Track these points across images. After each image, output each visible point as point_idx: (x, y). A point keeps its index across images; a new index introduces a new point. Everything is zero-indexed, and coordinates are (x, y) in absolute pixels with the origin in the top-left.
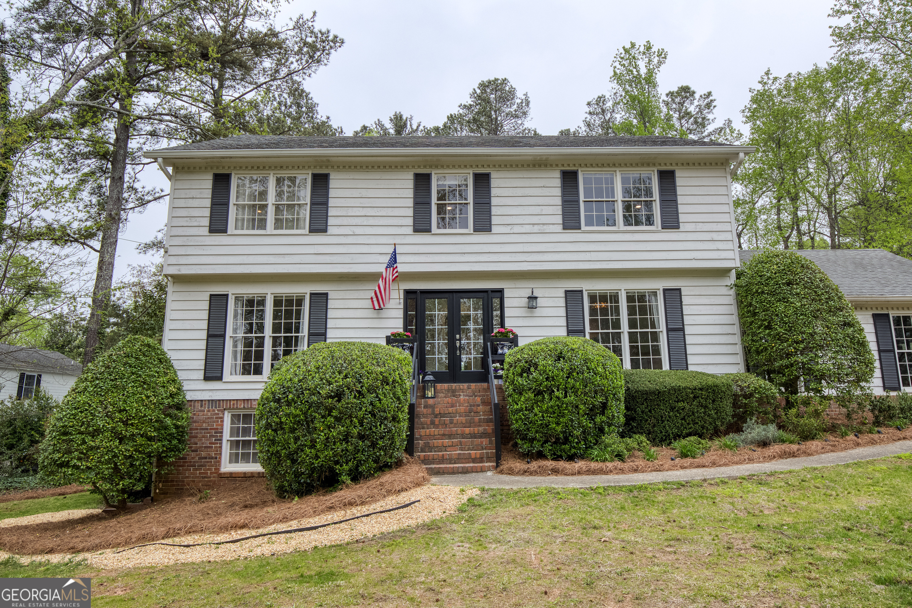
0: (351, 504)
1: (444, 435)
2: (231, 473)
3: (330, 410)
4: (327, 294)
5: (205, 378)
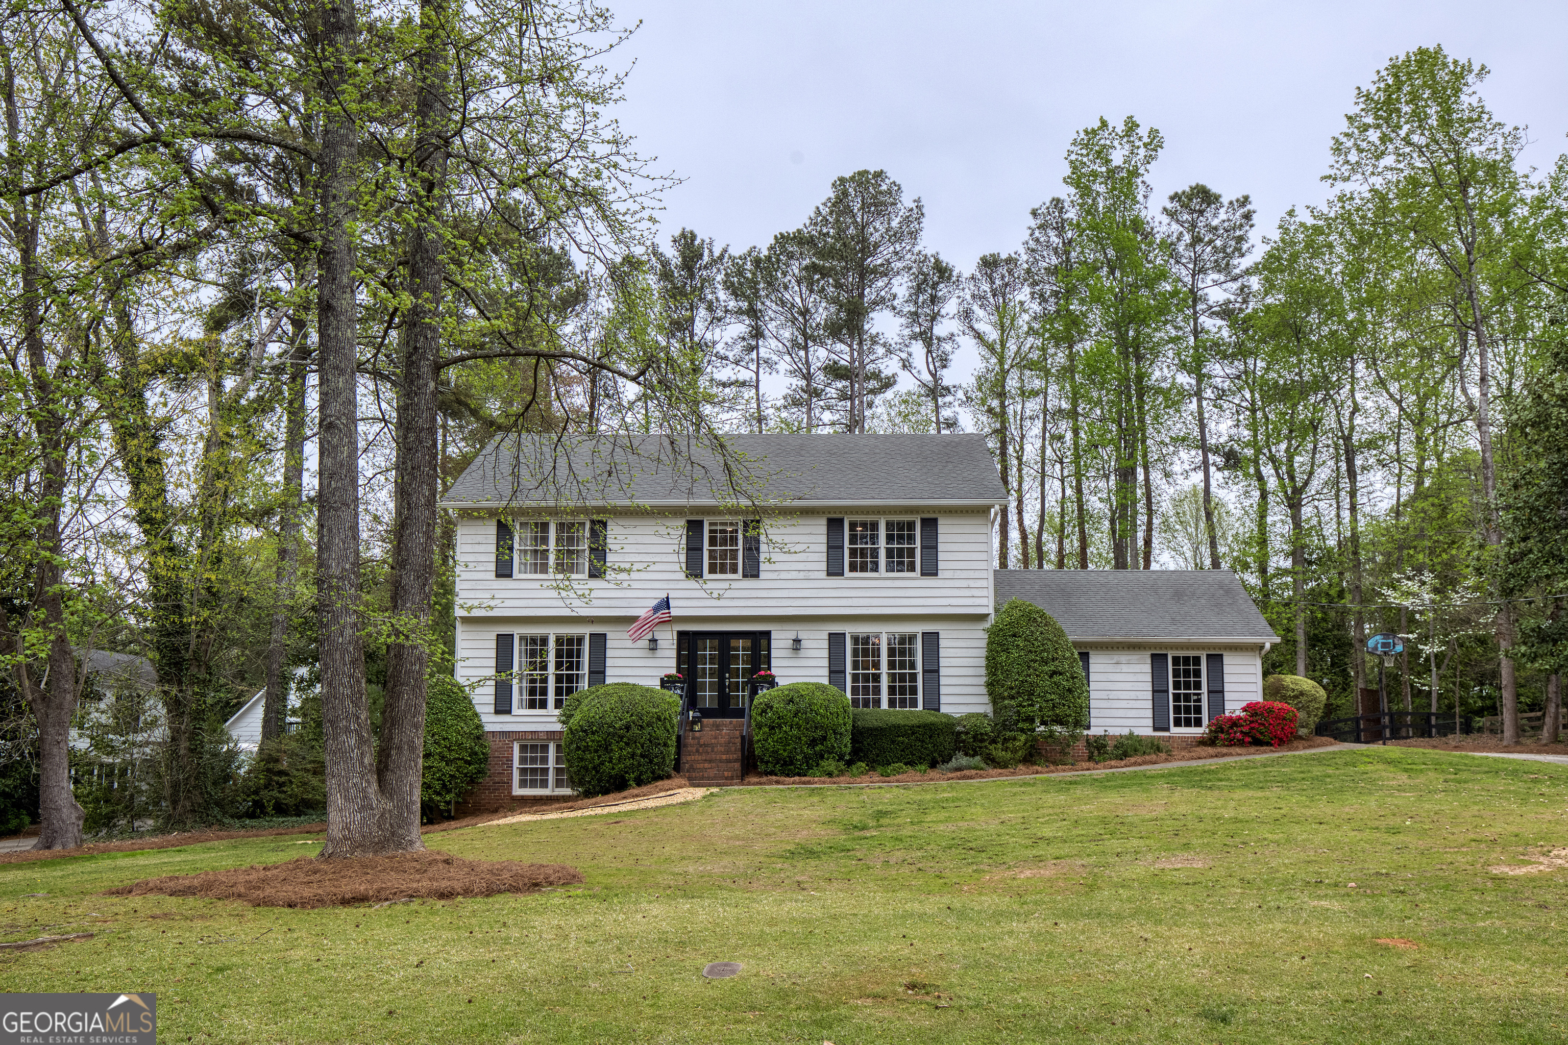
0: (637, 796)
1: (706, 760)
2: (522, 796)
3: (622, 737)
4: (605, 635)
5: (497, 712)
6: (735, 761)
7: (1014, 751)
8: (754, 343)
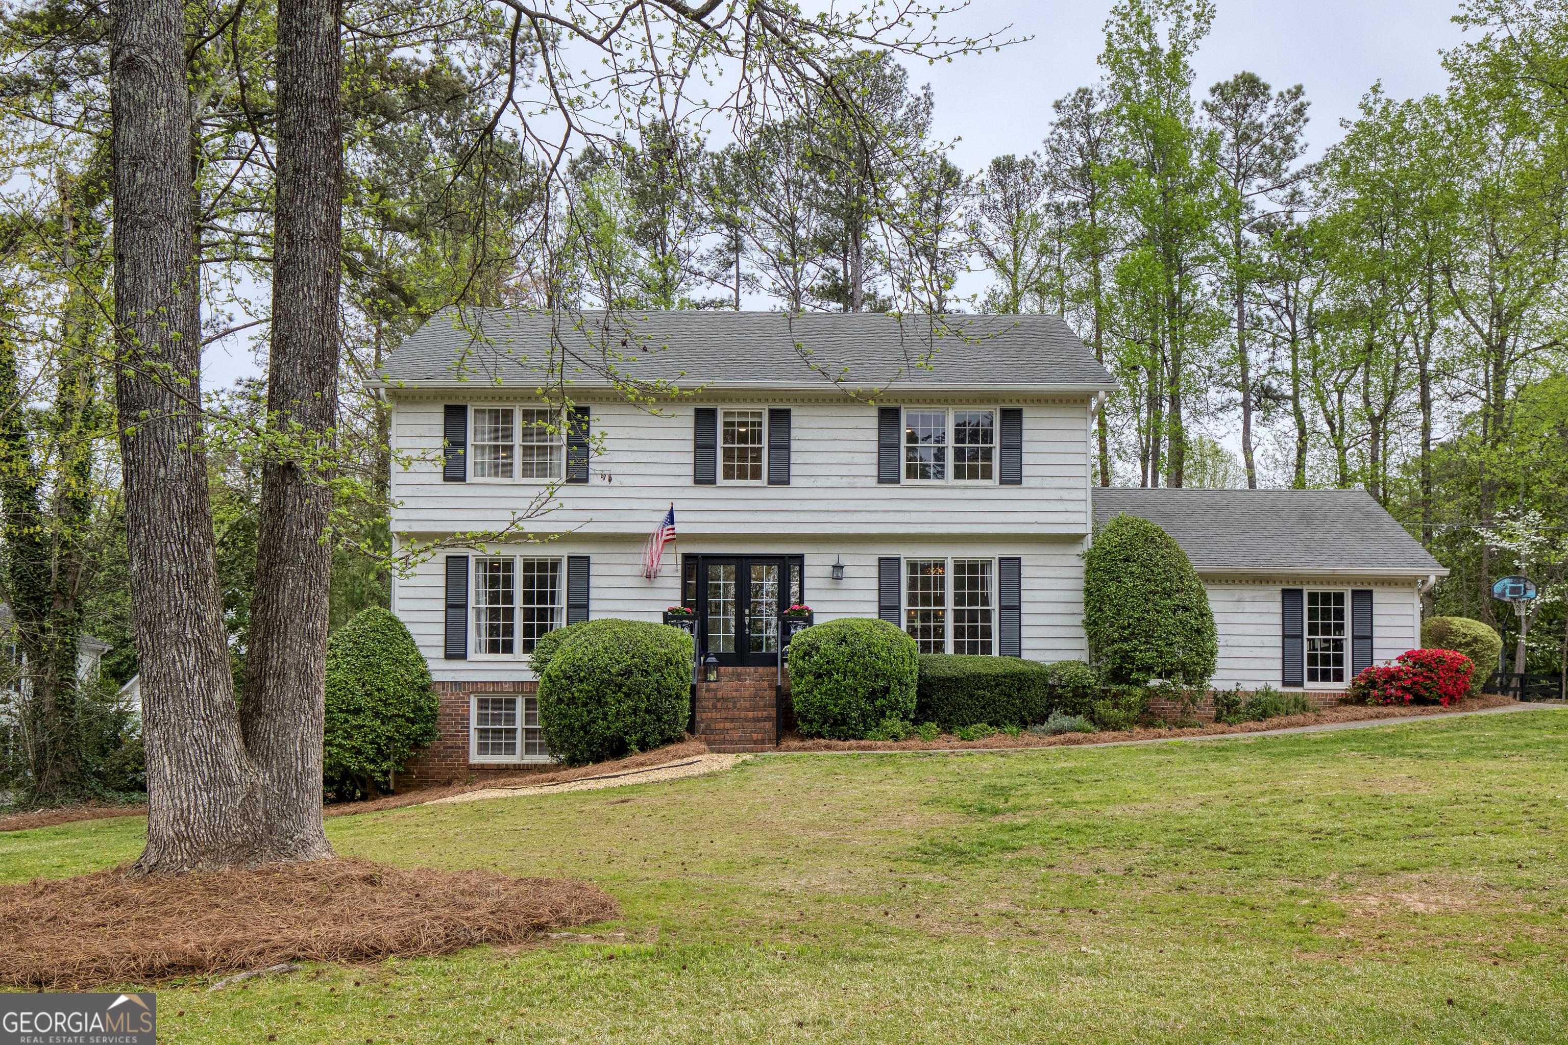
1: (726, 718)
2: (482, 765)
3: (620, 686)
4: (588, 558)
5: (448, 657)
6: (767, 719)
7: (1129, 708)
8: (732, 257)
